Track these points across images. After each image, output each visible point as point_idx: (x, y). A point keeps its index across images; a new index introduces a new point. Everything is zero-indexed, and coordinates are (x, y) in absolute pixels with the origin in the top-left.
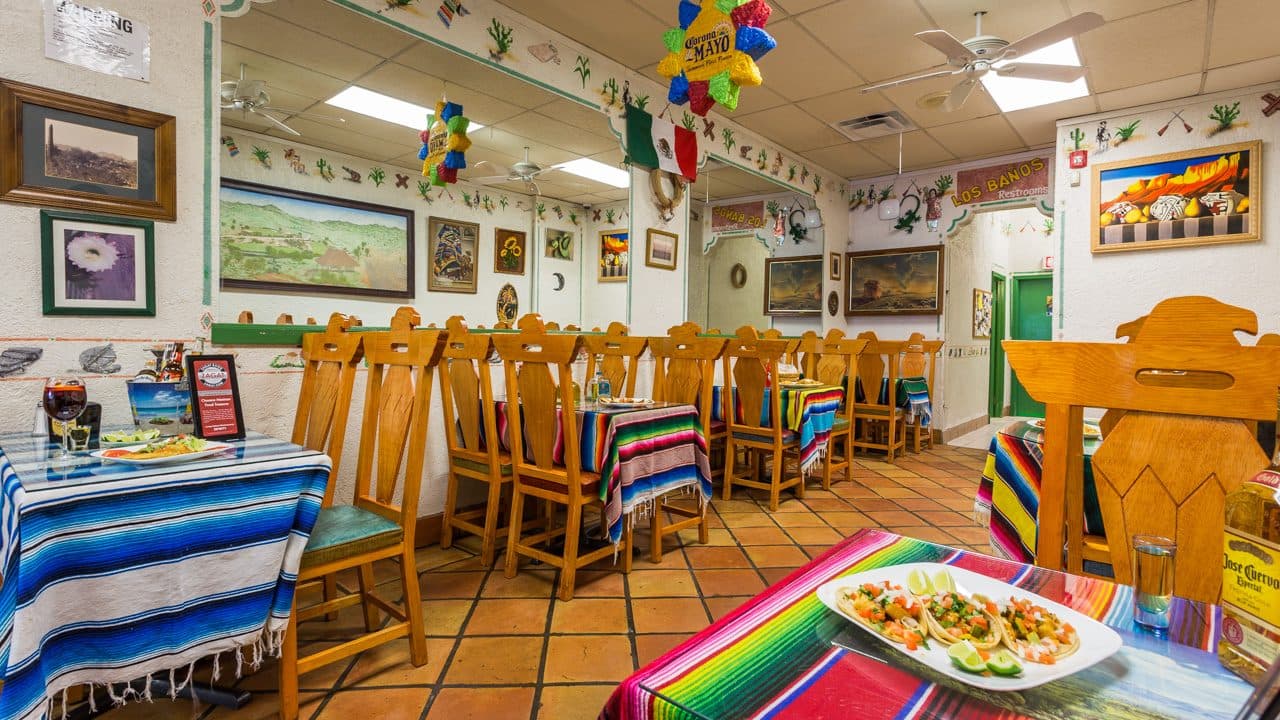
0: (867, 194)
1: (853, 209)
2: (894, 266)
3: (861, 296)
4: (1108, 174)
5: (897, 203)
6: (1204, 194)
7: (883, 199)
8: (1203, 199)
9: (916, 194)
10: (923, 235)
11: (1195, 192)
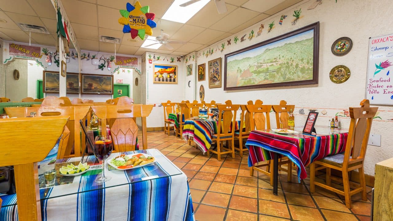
0: (87, 55)
1: (82, 59)
2: (98, 80)
3: (87, 88)
4: (156, 66)
5: (98, 60)
6: (170, 74)
7: (93, 58)
8: (170, 75)
9: (104, 59)
10: (106, 71)
11: (169, 73)
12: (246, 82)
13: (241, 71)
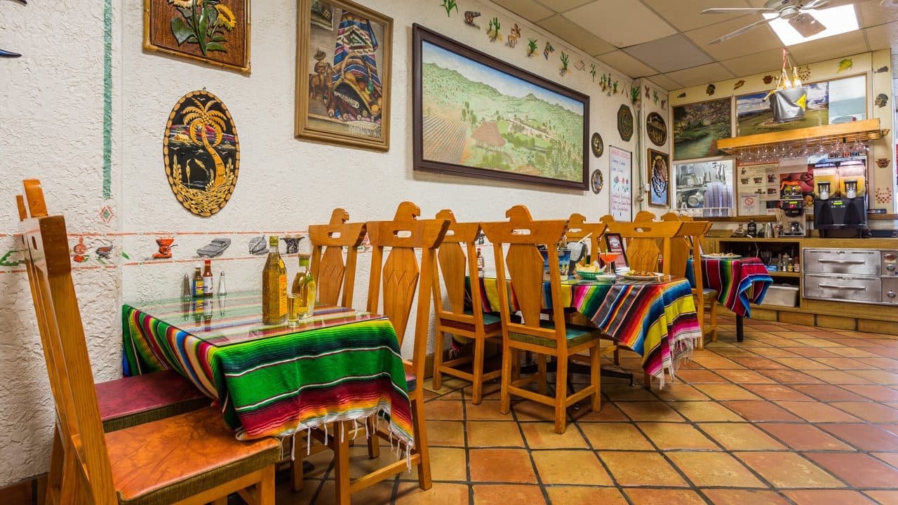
12: (490, 158)
13: (474, 119)
